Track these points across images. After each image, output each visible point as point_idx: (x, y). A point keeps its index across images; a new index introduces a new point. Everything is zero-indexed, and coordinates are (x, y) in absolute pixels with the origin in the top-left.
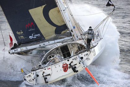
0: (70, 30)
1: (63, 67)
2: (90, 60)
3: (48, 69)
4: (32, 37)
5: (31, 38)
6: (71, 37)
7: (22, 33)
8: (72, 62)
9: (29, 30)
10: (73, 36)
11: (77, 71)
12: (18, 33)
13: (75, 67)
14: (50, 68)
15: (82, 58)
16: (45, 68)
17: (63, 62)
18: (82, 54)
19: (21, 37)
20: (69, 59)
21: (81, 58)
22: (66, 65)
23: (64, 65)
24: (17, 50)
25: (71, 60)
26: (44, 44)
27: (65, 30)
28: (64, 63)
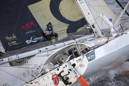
0: (91, 25)
1: (53, 79)
2: (84, 67)
3: (35, 83)
4: (31, 41)
5: (29, 42)
6: (93, 35)
7: (14, 37)
8: (63, 71)
9: (27, 33)
10: (96, 33)
11: (71, 83)
12: (8, 38)
13: (68, 78)
14: (37, 82)
15: (74, 65)
16: (31, 82)
17: (52, 72)
18: (73, 60)
19: (12, 42)
20: (59, 68)
21: (72, 65)
22: (56, 76)
23: (54, 75)
24: (2, 60)
25: (61, 69)
26: (47, 49)
27: (83, 26)
28: (54, 74)
